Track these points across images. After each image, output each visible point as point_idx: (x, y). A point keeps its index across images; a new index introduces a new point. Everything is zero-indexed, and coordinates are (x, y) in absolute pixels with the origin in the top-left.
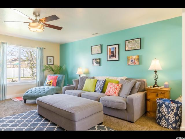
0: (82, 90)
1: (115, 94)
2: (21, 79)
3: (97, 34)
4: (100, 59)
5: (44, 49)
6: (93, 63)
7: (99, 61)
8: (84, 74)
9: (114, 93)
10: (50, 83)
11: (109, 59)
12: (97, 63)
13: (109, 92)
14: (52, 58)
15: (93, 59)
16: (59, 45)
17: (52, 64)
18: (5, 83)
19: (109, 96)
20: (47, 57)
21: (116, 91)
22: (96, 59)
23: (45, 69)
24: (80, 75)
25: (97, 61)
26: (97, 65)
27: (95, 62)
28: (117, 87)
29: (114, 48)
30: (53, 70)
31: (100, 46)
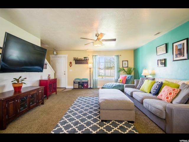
0: (139, 89)
1: (167, 100)
2: (106, 77)
3: (158, 33)
4: (165, 60)
5: (120, 56)
6: (158, 64)
7: (164, 61)
8: (150, 75)
9: (166, 98)
10: (120, 81)
11: (175, 59)
12: (162, 64)
13: (161, 95)
14: (127, 62)
15: (158, 60)
16: (133, 51)
17: (127, 66)
18: (97, 79)
19: (161, 100)
20: (123, 61)
21: (169, 96)
22: (161, 60)
23: (120, 70)
24: (145, 76)
25: (162, 61)
26: (162, 66)
27: (160, 63)
28: (172, 92)
29: (181, 44)
30: (126, 72)
31: (165, 45)
